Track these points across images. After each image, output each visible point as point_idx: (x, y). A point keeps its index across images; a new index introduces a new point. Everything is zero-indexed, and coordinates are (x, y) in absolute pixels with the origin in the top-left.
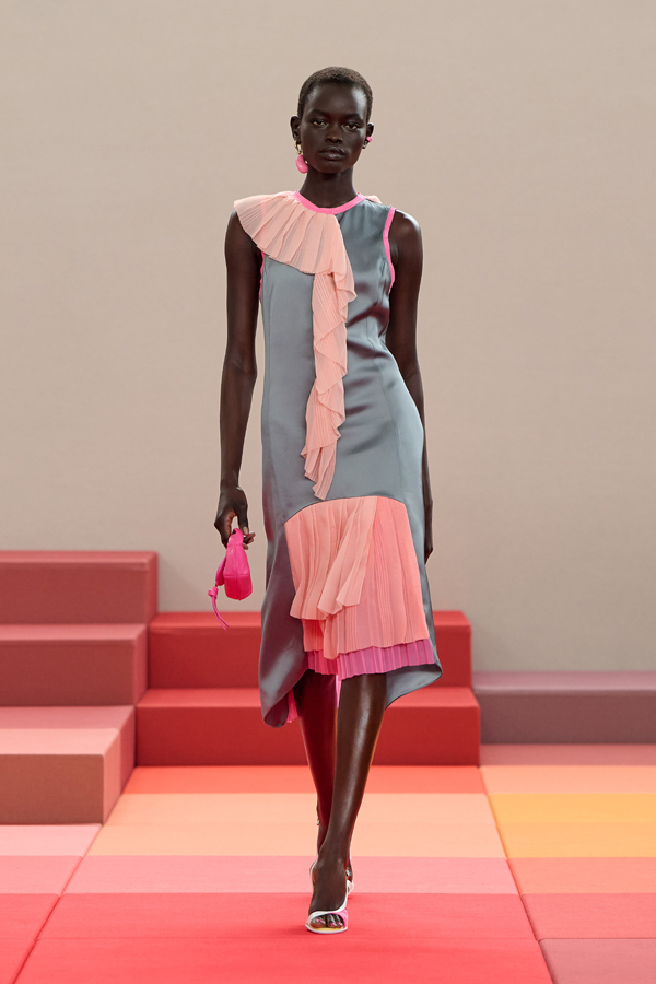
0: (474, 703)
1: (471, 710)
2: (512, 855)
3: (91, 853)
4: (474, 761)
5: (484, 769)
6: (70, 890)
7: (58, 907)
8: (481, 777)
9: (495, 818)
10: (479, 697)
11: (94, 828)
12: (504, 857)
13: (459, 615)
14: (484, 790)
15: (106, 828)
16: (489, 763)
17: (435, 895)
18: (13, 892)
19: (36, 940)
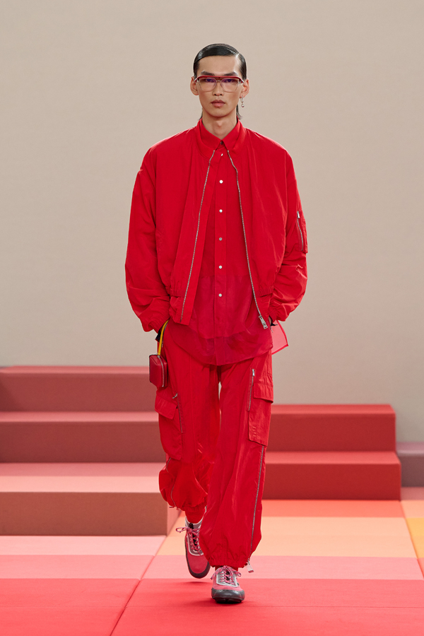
0: (396, 461)
1: (395, 466)
2: (420, 556)
3: (159, 554)
4: (397, 497)
5: (404, 503)
6: (146, 576)
7: (139, 587)
8: (401, 508)
9: (410, 533)
10: (401, 458)
11: (161, 538)
12: (415, 557)
13: (388, 407)
14: (402, 515)
15: (169, 538)
16: (406, 499)
17: (373, 580)
18: (111, 577)
19: (125, 607)
